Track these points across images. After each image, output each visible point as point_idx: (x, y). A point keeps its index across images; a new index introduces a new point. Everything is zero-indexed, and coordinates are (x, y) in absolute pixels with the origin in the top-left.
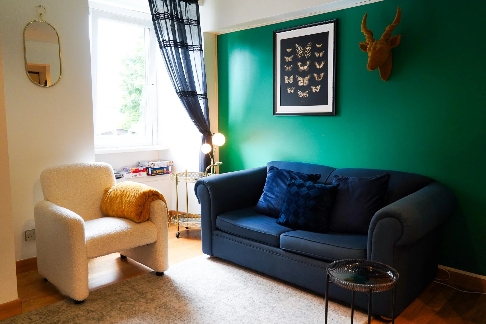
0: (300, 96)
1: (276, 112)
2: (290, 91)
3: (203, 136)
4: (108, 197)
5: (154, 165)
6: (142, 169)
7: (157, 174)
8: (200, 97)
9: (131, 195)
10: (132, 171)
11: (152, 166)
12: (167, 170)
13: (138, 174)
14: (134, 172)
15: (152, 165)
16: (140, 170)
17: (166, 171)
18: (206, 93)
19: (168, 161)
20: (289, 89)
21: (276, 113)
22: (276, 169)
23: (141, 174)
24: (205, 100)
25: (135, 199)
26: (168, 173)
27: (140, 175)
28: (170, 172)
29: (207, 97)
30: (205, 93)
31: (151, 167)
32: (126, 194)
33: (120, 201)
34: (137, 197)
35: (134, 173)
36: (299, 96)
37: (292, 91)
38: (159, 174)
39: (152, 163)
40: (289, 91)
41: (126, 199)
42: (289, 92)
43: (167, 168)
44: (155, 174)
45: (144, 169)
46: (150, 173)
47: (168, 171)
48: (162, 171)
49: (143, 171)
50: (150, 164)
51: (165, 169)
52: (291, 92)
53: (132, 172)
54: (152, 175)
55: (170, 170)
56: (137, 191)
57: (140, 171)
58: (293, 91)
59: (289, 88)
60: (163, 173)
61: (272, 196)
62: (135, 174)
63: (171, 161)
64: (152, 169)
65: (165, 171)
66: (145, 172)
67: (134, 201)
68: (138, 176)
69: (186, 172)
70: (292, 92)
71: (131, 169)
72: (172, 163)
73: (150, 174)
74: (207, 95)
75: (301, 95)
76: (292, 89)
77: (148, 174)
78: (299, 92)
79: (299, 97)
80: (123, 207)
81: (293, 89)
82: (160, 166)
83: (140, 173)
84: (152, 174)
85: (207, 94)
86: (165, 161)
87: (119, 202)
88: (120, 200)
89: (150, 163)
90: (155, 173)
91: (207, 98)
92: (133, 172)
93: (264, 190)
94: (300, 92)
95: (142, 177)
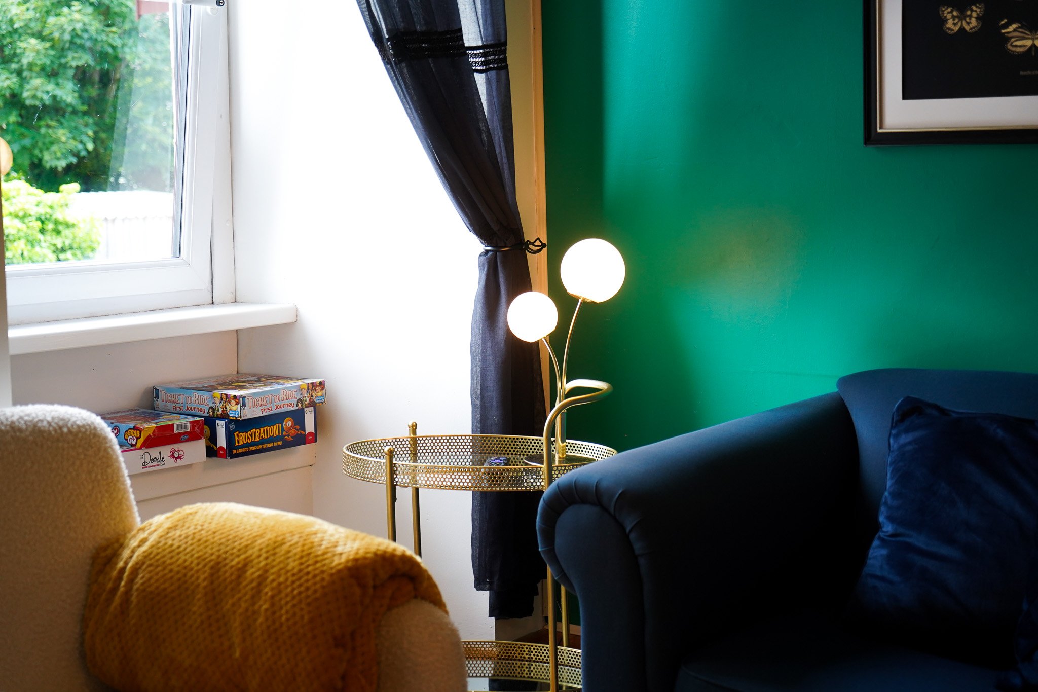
0: (1014, 49)
1: (881, 128)
2: (955, 24)
3: (487, 252)
4: (128, 592)
5: (244, 405)
6: (186, 427)
7: (254, 448)
8: (476, 60)
9: (275, 584)
10: (141, 441)
11: (234, 410)
12: (298, 427)
13: (166, 450)
14: (151, 442)
15: (233, 402)
16: (176, 431)
17: (293, 432)
18: (503, 40)
19: (299, 383)
20: (951, 12)
21: (879, 131)
22: (935, 412)
23: (181, 453)
24: (497, 74)
25: (309, 604)
26: (302, 439)
27: (176, 455)
28: (310, 433)
29: (505, 60)
30: (499, 40)
31: (224, 416)
32: (239, 577)
33: (209, 617)
34: (318, 595)
35: (149, 450)
36: (1009, 47)
37: (968, 23)
38: (264, 446)
39: (232, 393)
40: (950, 24)
41: (244, 605)
42: (949, 29)
43: (298, 416)
44: (244, 450)
45: (193, 427)
46: (222, 442)
47: (303, 428)
48: (275, 430)
49: (192, 436)
50: (218, 401)
51: (288, 423)
52: (962, 29)
53: (139, 445)
54: (233, 456)
55: (310, 427)
56: (310, 562)
57: (176, 439)
58: (972, 24)
59: (949, 10)
60: (280, 443)
61: (945, 550)
62: (154, 452)
63: (318, 380)
64: (232, 426)
65: (289, 429)
66: (201, 438)
67: (302, 617)
68: (170, 463)
69: (414, 432)
70: (967, 28)
71: (135, 428)
72: (319, 389)
73: (221, 448)
74: (505, 52)
75: (1019, 43)
76: (969, 13)
77: (212, 452)
78: (1011, 29)
79: (1007, 51)
80: (230, 647)
81: (974, 14)
82: (269, 406)
83: (176, 446)
84: (232, 452)
85: (505, 44)
86: (289, 384)
87: (202, 622)
88: (208, 609)
89: (217, 393)
90: (244, 446)
91: (506, 67)
92: (145, 441)
93: (881, 519)
94: (1014, 26)
95: (189, 466)
